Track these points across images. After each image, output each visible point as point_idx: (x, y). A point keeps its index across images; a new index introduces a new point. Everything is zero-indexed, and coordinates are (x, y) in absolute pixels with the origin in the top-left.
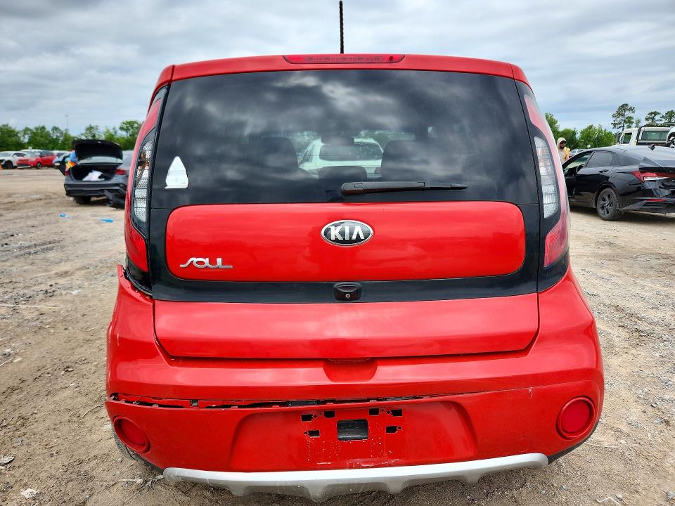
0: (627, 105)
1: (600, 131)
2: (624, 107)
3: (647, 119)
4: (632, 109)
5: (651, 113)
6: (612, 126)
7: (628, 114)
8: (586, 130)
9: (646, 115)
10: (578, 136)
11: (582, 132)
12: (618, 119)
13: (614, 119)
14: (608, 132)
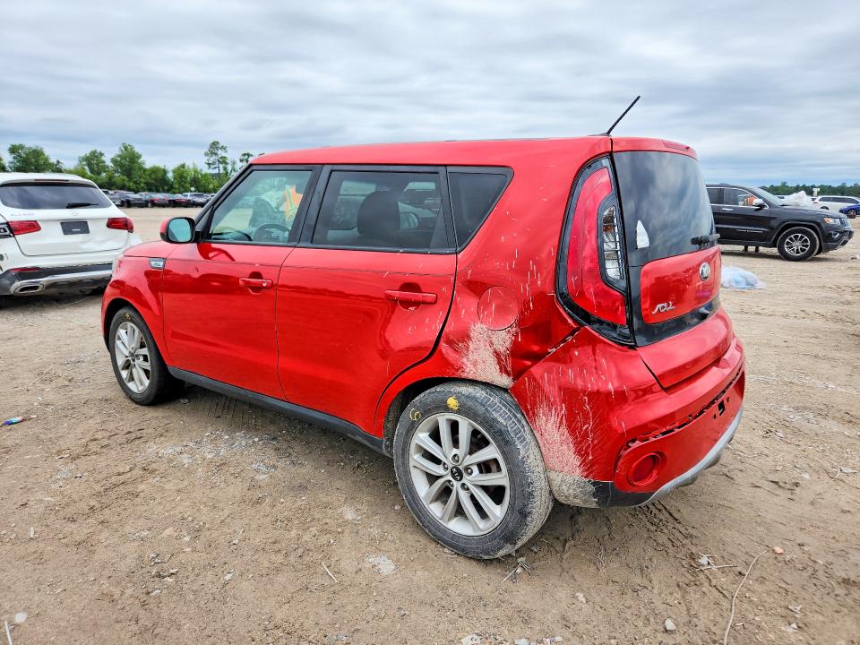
0: (218, 143)
1: (196, 172)
2: (215, 145)
3: (241, 161)
4: (223, 148)
5: (244, 155)
6: (207, 166)
7: (221, 153)
8: (179, 169)
9: (240, 157)
10: (170, 175)
11: (174, 172)
12: (212, 159)
13: (207, 158)
14: (203, 173)
